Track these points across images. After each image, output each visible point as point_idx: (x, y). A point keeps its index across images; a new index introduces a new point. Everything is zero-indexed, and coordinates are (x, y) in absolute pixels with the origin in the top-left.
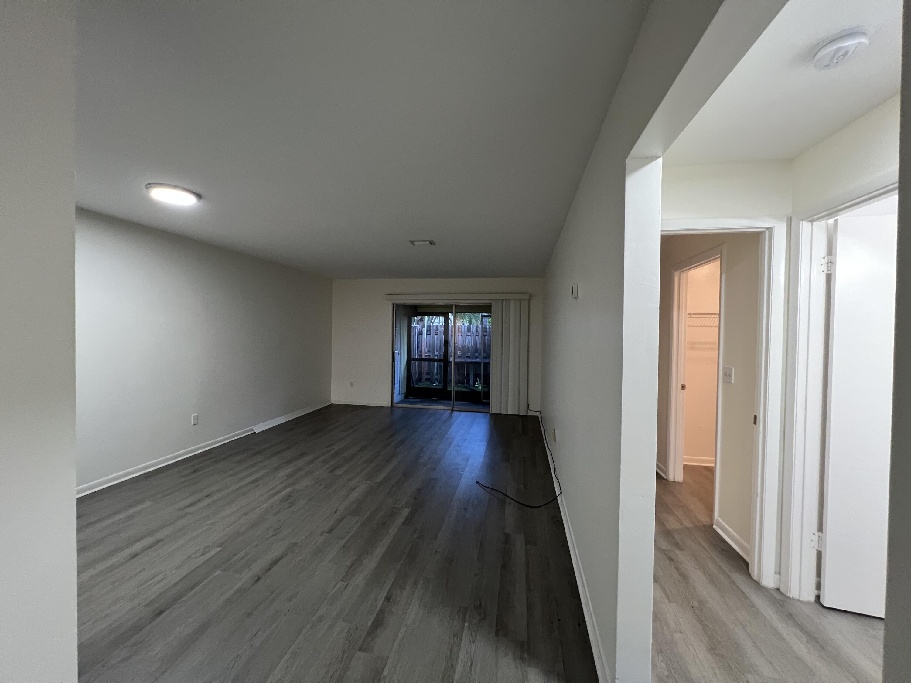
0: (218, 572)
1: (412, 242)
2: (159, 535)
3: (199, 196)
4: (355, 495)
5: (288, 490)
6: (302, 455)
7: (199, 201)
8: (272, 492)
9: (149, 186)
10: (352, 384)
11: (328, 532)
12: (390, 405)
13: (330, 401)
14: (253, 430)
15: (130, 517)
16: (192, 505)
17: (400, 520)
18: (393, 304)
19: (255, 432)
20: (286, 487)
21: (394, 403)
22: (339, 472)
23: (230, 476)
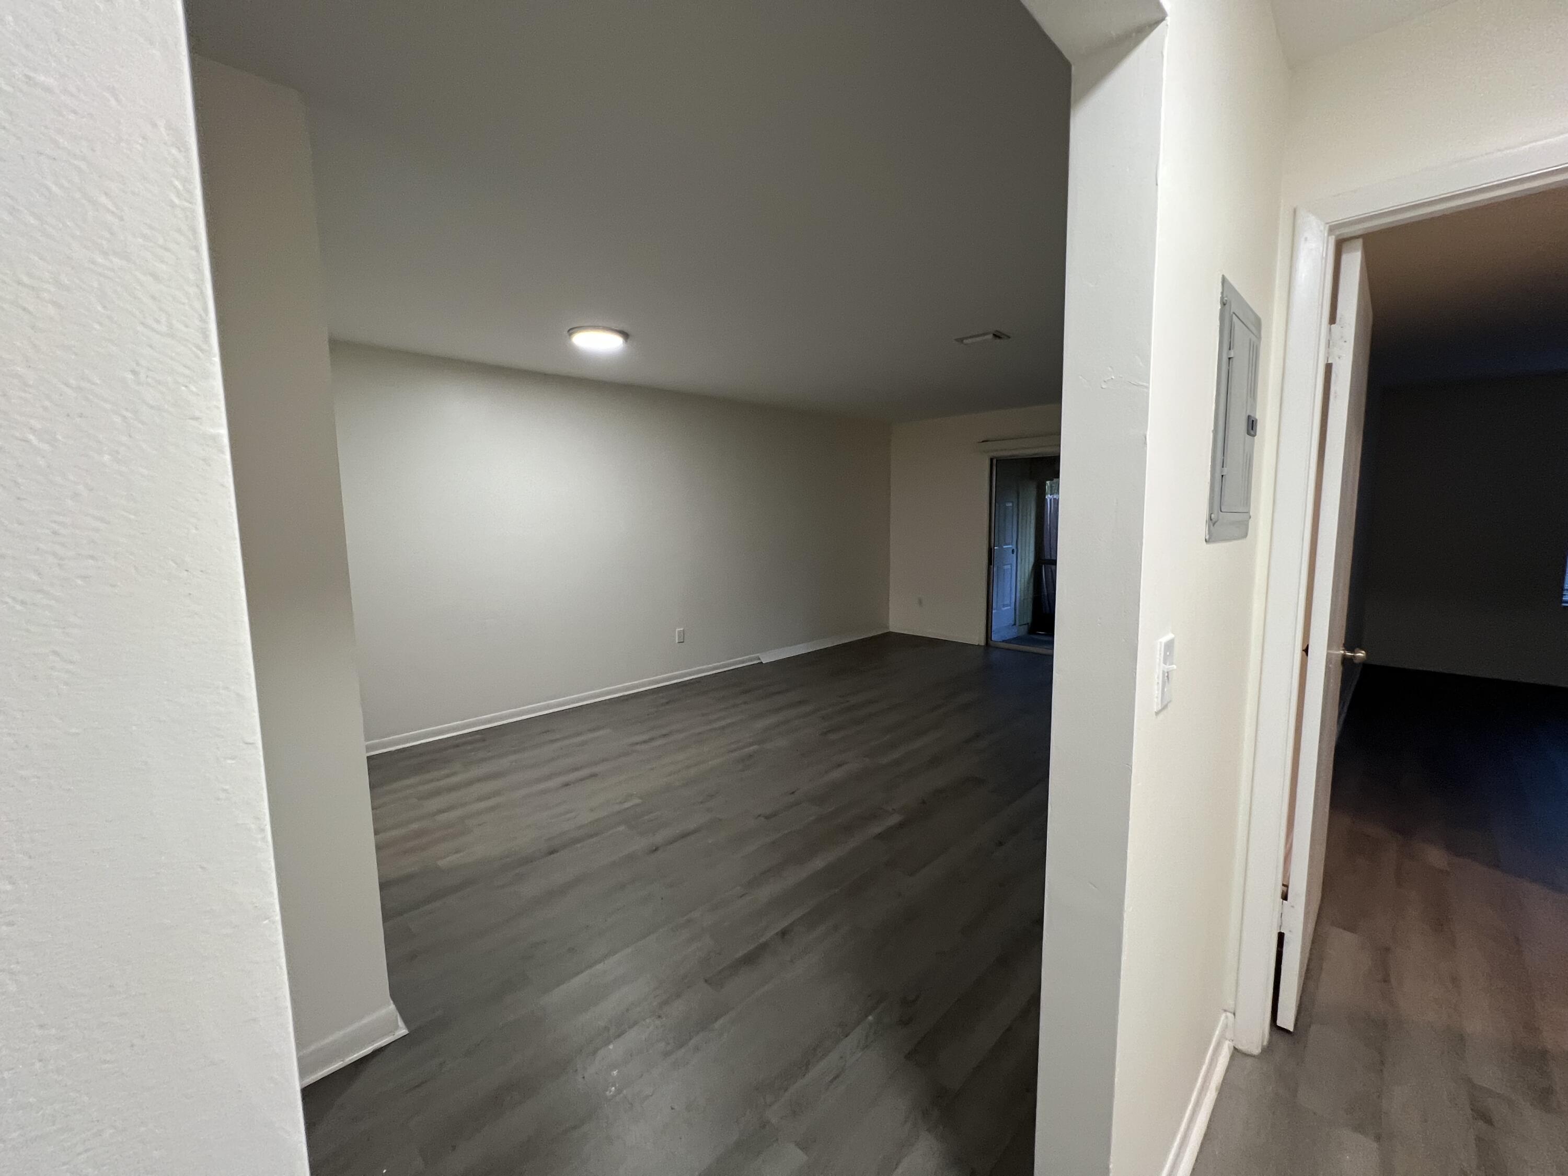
0: (622, 828)
1: (961, 340)
2: (595, 769)
3: (625, 335)
4: (836, 774)
5: (755, 747)
6: (800, 703)
7: (626, 341)
8: (733, 746)
9: (571, 331)
10: (920, 602)
11: (767, 818)
12: (983, 643)
13: (888, 628)
14: (760, 659)
15: (584, 743)
16: (645, 742)
17: (876, 829)
18: (992, 460)
19: (762, 662)
20: (751, 744)
21: (991, 640)
22: (833, 737)
23: (703, 715)
